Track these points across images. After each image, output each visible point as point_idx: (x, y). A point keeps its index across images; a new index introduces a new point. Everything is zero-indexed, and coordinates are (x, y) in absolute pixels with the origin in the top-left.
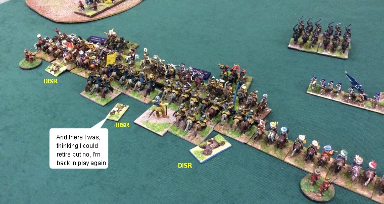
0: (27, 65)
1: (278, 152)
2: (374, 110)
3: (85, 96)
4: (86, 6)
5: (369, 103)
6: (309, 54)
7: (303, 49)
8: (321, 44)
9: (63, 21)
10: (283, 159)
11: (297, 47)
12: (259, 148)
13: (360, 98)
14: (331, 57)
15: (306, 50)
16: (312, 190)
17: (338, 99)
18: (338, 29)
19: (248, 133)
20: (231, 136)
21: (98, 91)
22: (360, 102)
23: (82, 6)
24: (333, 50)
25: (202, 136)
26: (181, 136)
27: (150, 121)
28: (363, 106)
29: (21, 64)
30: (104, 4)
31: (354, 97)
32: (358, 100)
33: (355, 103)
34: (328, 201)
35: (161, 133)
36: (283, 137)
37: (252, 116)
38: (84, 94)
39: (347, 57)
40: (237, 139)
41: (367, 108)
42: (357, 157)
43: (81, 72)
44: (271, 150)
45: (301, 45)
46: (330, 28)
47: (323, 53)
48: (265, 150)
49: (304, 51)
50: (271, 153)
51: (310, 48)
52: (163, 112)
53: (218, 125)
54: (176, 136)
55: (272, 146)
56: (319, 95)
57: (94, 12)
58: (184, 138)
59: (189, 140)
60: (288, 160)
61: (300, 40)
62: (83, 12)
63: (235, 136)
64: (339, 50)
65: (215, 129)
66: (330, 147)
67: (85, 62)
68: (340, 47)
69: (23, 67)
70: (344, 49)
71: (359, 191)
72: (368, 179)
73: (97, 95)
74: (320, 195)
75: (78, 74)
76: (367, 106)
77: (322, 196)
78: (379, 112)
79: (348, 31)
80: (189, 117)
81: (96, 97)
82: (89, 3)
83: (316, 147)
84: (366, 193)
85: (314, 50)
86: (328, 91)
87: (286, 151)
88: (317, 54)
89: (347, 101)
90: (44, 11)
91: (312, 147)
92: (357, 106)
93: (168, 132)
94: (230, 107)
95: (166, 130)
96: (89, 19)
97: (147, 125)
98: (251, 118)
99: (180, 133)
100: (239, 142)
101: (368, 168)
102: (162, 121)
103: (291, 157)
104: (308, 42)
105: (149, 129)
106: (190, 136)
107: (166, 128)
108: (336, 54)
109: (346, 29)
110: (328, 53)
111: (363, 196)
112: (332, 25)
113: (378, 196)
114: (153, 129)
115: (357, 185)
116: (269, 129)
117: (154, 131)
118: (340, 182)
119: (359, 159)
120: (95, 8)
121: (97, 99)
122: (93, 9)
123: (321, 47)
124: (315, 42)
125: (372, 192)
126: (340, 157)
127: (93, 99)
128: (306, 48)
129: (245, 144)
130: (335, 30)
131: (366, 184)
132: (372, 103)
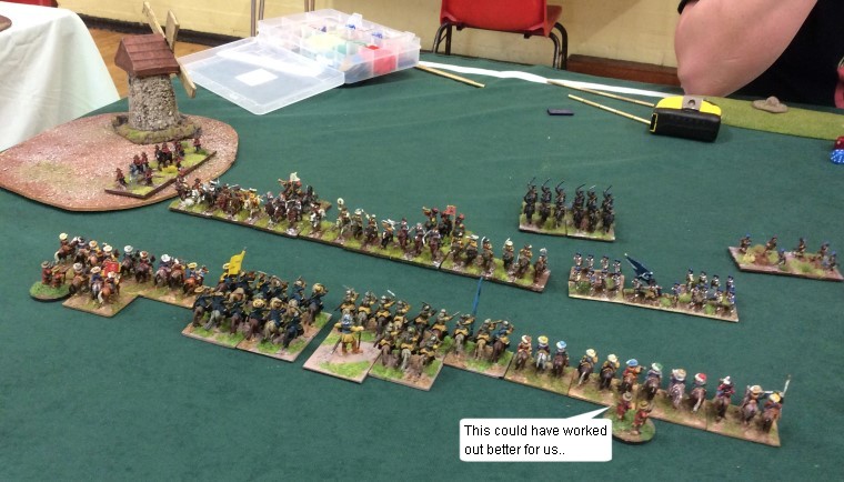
0: (50, 292)
1: (556, 383)
2: (675, 310)
3: (192, 335)
4: (129, 178)
5: (665, 301)
6: (555, 238)
7: (543, 231)
8: (568, 222)
9: (88, 207)
10: (565, 392)
11: (534, 228)
12: (526, 382)
13: (652, 294)
14: (590, 239)
15: (550, 232)
16: (623, 428)
17: (619, 299)
18: (592, 195)
19: (500, 361)
20: (475, 370)
21: (217, 322)
22: (653, 300)
23: (121, 179)
24: (590, 229)
25: (430, 375)
26: (394, 379)
27: (333, 362)
28: (657, 305)
29: (34, 291)
30: (162, 174)
31: (642, 295)
32: (650, 298)
33: (645, 303)
34: (650, 441)
35: (359, 378)
36: (561, 358)
37: (508, 332)
38: (188, 331)
39: (614, 238)
40: (486, 372)
41: (665, 309)
42: (675, 371)
43: (166, 294)
44: (544, 382)
45: (540, 224)
46: (579, 195)
47: (577, 235)
48: (535, 384)
49: (546, 234)
50: (546, 386)
51: (554, 227)
52: (354, 344)
53: (450, 354)
54: (385, 380)
55: (544, 376)
56: (589, 298)
57: (149, 189)
58: (401, 381)
59: (410, 383)
60: (574, 393)
61: (536, 217)
62: (124, 189)
63: (482, 368)
64: (600, 229)
65: (448, 362)
66: (634, 360)
67: (175, 274)
68: (599, 224)
69: (42, 297)
70: (606, 226)
71: (687, 421)
72: (697, 400)
73: (217, 330)
74: (636, 432)
75: (161, 298)
76: (664, 304)
77: (640, 433)
78: (683, 311)
79: (607, 197)
80: (404, 345)
81: (216, 335)
82: (137, 172)
83: (613, 364)
84: (697, 423)
85: (561, 231)
86: (599, 289)
87: (567, 381)
88: (566, 236)
89: (633, 301)
90: (39, 193)
91: (608, 366)
92: (648, 306)
93: (368, 376)
94: (468, 322)
95: (365, 372)
96: (139, 202)
97: (330, 370)
98: (506, 334)
99: (392, 374)
100: (491, 377)
101: (695, 384)
102: (353, 359)
103: (579, 388)
104: (548, 219)
105: (335, 374)
106: (410, 378)
107: (364, 369)
108: (596, 236)
109: (604, 196)
110: (584, 234)
111: (694, 428)
112: (581, 189)
113: (715, 424)
114: (343, 373)
115: (683, 413)
116: (537, 348)
117: (344, 376)
118: (658, 413)
119: (679, 373)
120: (149, 182)
121: (218, 338)
122: (144, 183)
123: (570, 225)
124: (559, 218)
125: (705, 420)
126: (651, 374)
127: (211, 338)
128: (548, 228)
129: (501, 378)
130: (587, 197)
131: (695, 409)
132: (671, 299)
